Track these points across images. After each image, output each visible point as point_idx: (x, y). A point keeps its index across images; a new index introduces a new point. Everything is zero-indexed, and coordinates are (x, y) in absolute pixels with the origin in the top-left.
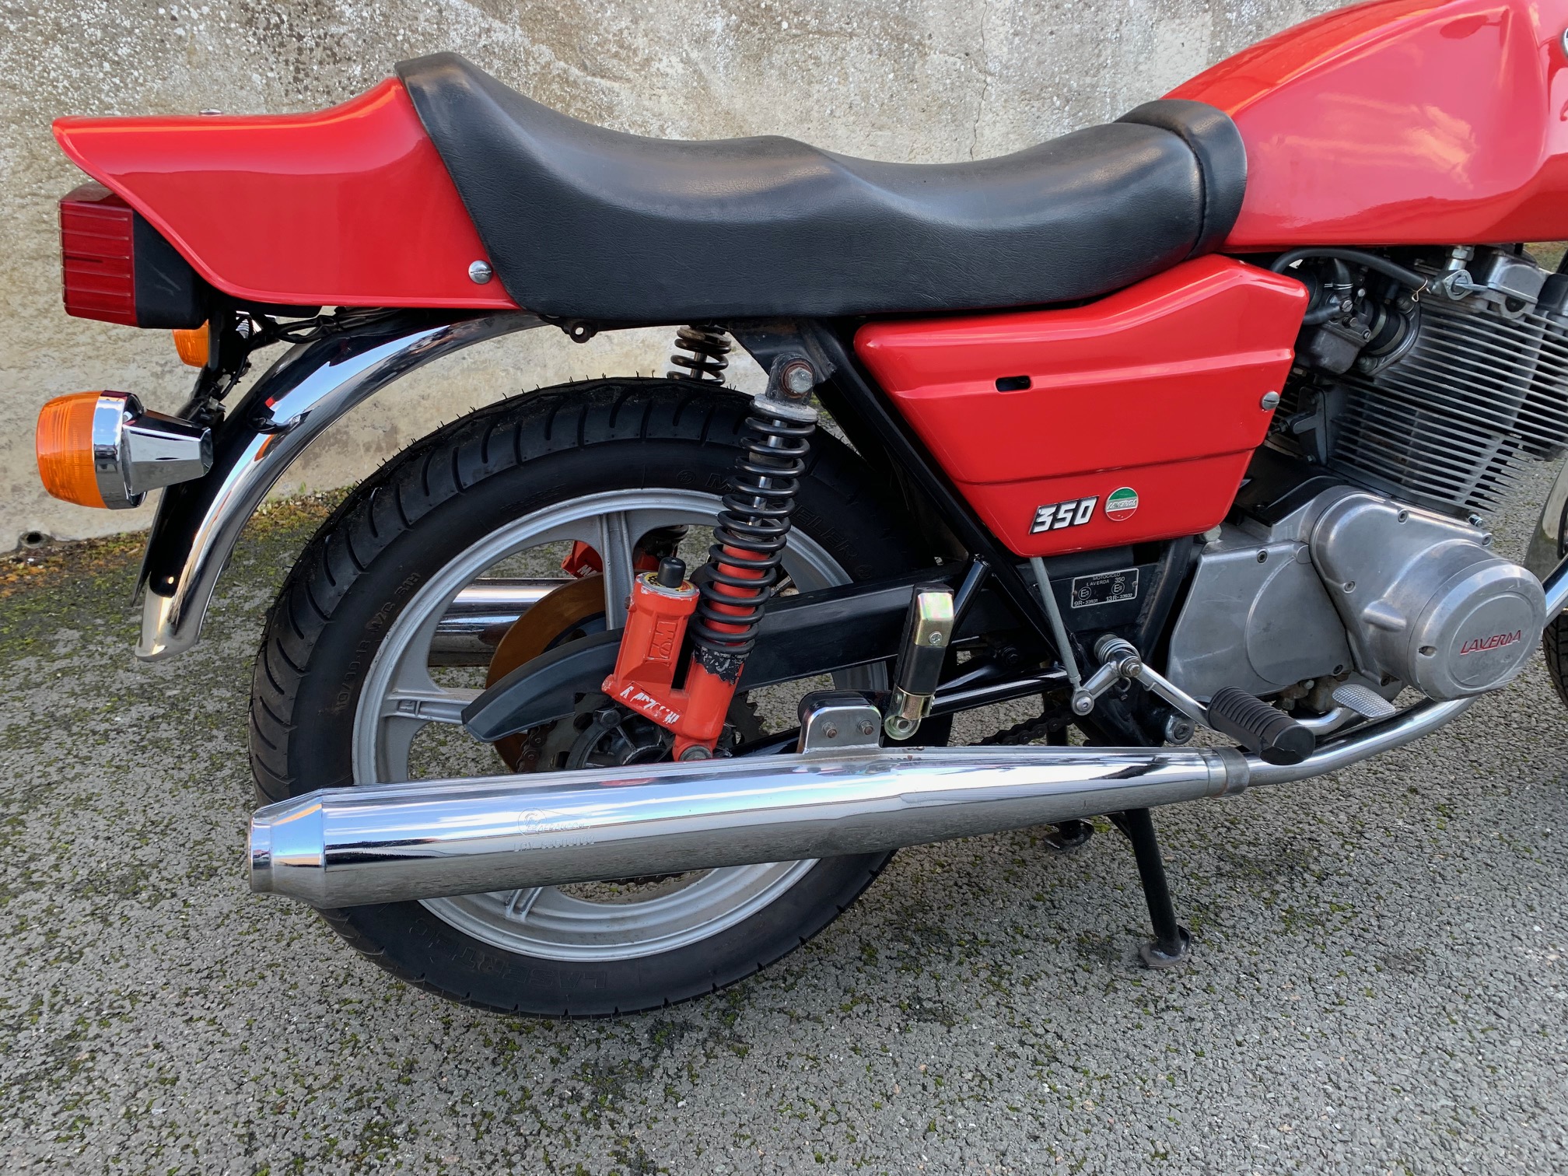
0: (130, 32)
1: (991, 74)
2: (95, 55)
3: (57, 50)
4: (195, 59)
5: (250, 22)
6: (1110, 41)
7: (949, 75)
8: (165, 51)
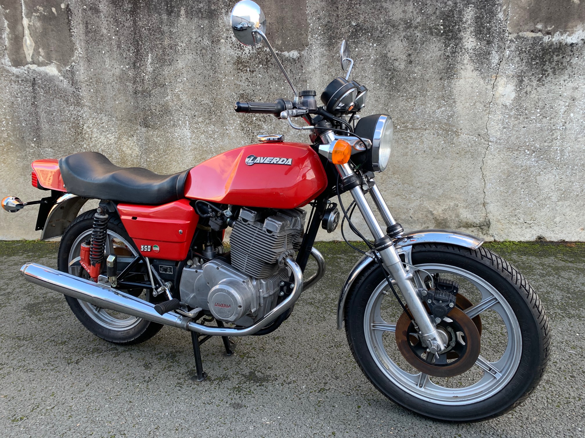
0: (218, 132)
1: (491, 142)
2: (210, 137)
3: (203, 136)
4: (230, 138)
5: (243, 130)
6: (560, 130)
7: (470, 142)
8: (224, 136)
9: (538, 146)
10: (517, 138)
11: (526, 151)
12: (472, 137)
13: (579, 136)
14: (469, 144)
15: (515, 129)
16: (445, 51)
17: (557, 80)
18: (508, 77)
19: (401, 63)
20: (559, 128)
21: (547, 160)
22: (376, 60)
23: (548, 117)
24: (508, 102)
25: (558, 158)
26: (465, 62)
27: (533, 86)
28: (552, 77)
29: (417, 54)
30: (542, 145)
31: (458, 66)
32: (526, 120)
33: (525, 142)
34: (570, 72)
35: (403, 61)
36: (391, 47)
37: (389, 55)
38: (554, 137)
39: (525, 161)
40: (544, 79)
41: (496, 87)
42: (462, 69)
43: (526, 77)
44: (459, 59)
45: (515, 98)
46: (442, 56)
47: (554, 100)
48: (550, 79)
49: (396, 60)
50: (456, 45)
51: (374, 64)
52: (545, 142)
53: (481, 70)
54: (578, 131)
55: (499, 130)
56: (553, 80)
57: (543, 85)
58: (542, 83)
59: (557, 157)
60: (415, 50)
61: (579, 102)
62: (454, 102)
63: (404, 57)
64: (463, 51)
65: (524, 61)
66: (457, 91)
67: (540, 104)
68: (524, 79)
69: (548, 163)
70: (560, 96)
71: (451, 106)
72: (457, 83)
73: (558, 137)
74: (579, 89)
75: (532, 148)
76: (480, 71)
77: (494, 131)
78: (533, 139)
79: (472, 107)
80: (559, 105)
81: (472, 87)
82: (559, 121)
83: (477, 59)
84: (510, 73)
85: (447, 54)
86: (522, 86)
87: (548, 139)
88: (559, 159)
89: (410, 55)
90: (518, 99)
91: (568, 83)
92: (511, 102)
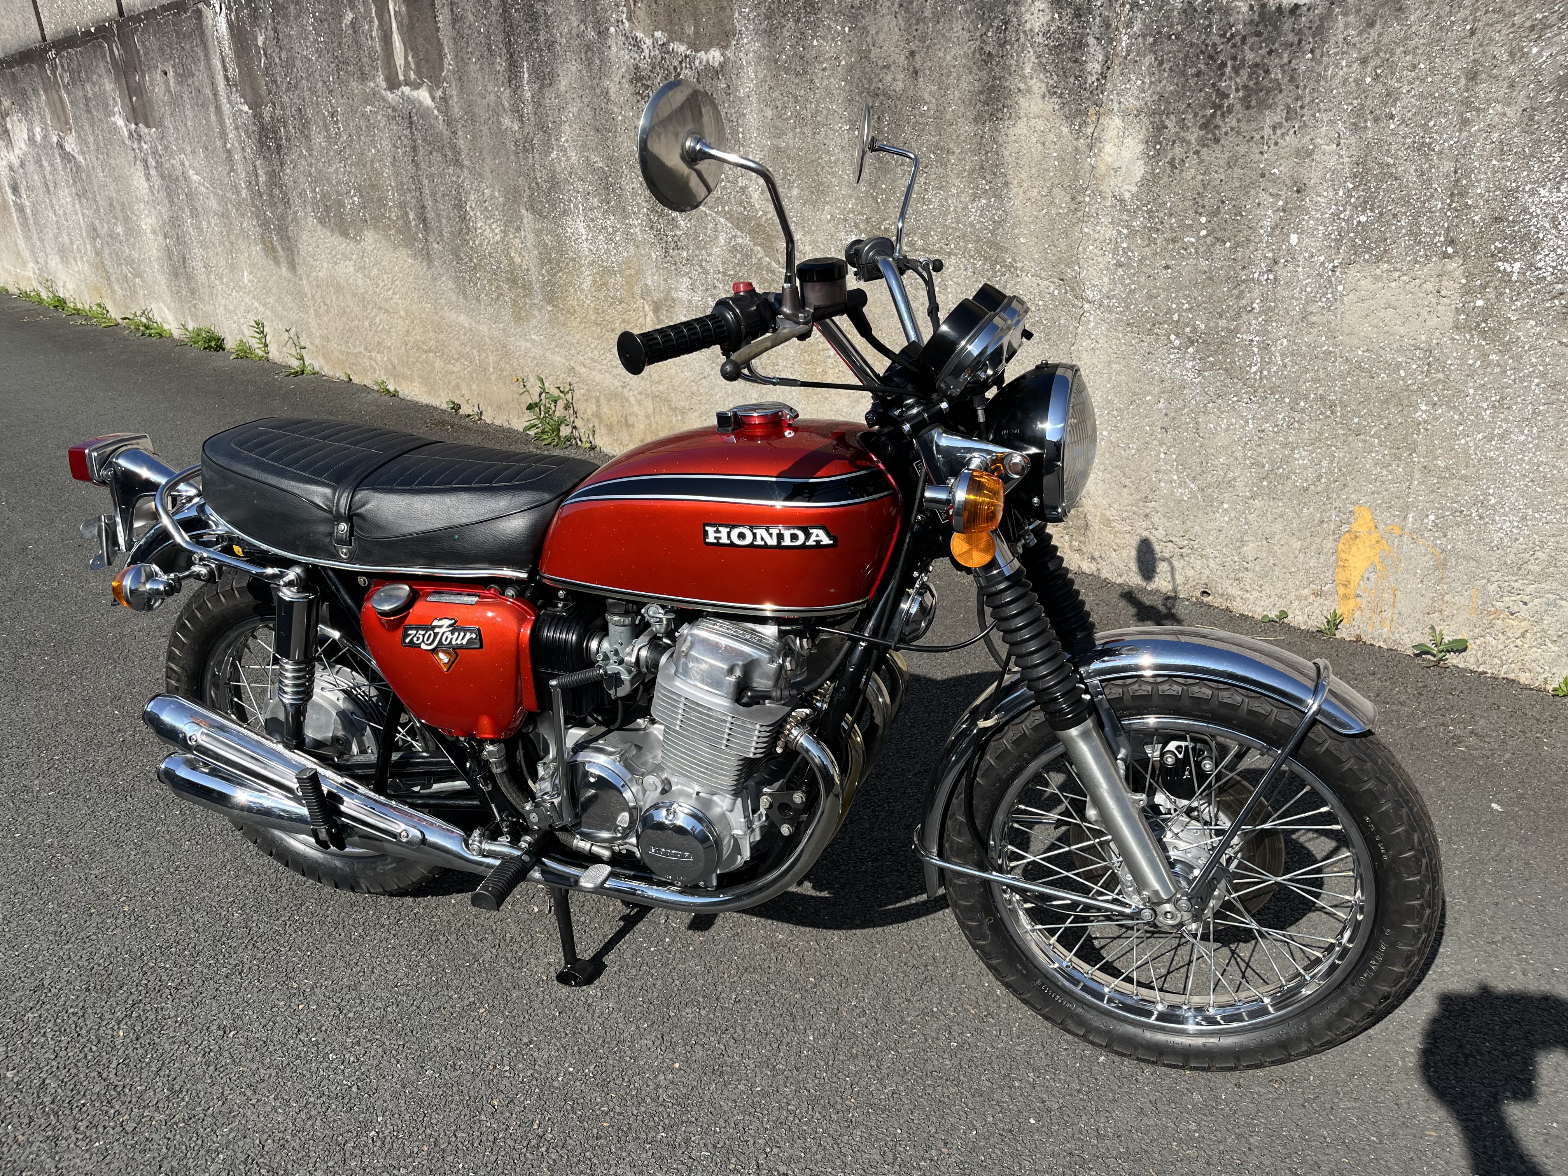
9: (1203, 326)
10: (1150, 297)
11: (1173, 337)
12: (1046, 283)
13: (1312, 308)
14: (1040, 303)
15: (1145, 270)
16: (983, 42)
17: (1254, 125)
18: (1125, 114)
19: (898, 77)
20: (1256, 275)
21: (1226, 370)
22: (850, 68)
23: (1229, 240)
24: (1128, 190)
25: (1254, 369)
26: (1028, 70)
27: (1189, 143)
28: (1240, 116)
29: (927, 53)
30: (1211, 324)
31: (1014, 83)
32: (1171, 246)
33: (1169, 311)
34: (1290, 100)
35: (901, 69)
36: (877, 33)
37: (875, 52)
38: (1244, 302)
39: (1169, 366)
40: (1220, 123)
41: (1098, 144)
42: (1020, 90)
43: (1172, 117)
44: (1014, 62)
45: (1143, 178)
46: (978, 55)
47: (1245, 189)
48: (1234, 123)
49: (888, 67)
50: (1006, 23)
51: (845, 80)
52: (1221, 316)
53: (1062, 93)
54: (1309, 290)
55: (1107, 269)
56: (1244, 126)
57: (1217, 141)
58: (1214, 134)
59: (1250, 366)
60: (923, 39)
61: (1316, 199)
62: (1006, 184)
63: (902, 60)
64: (1022, 40)
65: (1166, 66)
66: (1011, 155)
67: (1210, 199)
68: (1167, 122)
69: (1228, 381)
70: (1263, 175)
71: (998, 197)
72: (1011, 132)
73: (1255, 305)
74: (1315, 157)
75: (1188, 330)
76: (1060, 97)
77: (1095, 273)
78: (1188, 302)
79: (1044, 199)
80: (1259, 204)
81: (1043, 144)
82: (1258, 254)
83: (1053, 60)
84: (1131, 102)
85: (988, 49)
86: (1160, 143)
87: (1229, 306)
88: (1255, 373)
89: (912, 53)
90: (1149, 182)
91: (1283, 134)
92: (1134, 189)
